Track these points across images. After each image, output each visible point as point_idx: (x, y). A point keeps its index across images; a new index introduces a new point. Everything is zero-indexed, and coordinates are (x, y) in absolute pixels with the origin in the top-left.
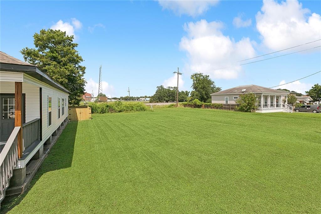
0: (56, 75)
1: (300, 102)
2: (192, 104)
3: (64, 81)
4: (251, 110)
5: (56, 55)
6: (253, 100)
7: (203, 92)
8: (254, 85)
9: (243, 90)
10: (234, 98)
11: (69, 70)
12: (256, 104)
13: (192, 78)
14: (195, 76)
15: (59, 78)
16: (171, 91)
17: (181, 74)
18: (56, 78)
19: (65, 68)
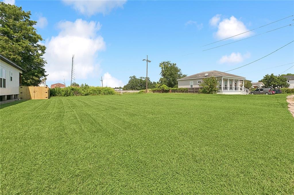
0: (7, 51)
1: (255, 87)
2: (161, 89)
3: (16, 58)
4: (213, 93)
5: (8, 30)
6: (214, 83)
7: (171, 78)
8: (215, 71)
9: (205, 75)
10: (198, 82)
11: (23, 47)
12: (217, 86)
13: (160, 66)
14: (163, 64)
15: (11, 55)
16: (143, 81)
17: (150, 62)
18: (7, 54)
19: (19, 45)
